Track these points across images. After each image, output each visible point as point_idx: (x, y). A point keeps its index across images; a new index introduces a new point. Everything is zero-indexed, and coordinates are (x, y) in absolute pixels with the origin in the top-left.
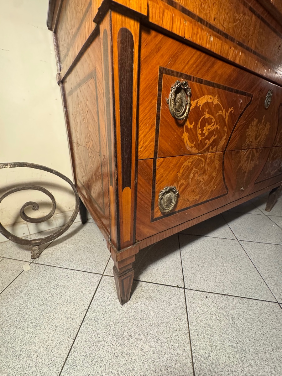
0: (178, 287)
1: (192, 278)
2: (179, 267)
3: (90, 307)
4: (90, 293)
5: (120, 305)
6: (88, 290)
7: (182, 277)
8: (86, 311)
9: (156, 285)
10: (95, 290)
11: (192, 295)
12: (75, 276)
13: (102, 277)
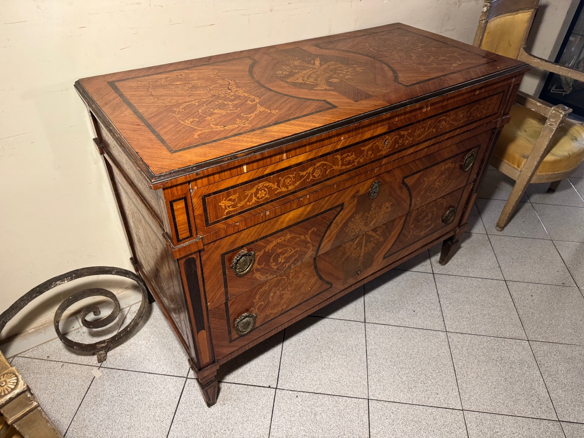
0: (269, 387)
1: (288, 377)
2: (276, 365)
3: (177, 410)
4: (175, 398)
5: (207, 408)
6: (172, 395)
7: (277, 377)
8: (174, 414)
9: (246, 386)
10: (180, 394)
11: (283, 395)
12: (155, 380)
13: (186, 380)
